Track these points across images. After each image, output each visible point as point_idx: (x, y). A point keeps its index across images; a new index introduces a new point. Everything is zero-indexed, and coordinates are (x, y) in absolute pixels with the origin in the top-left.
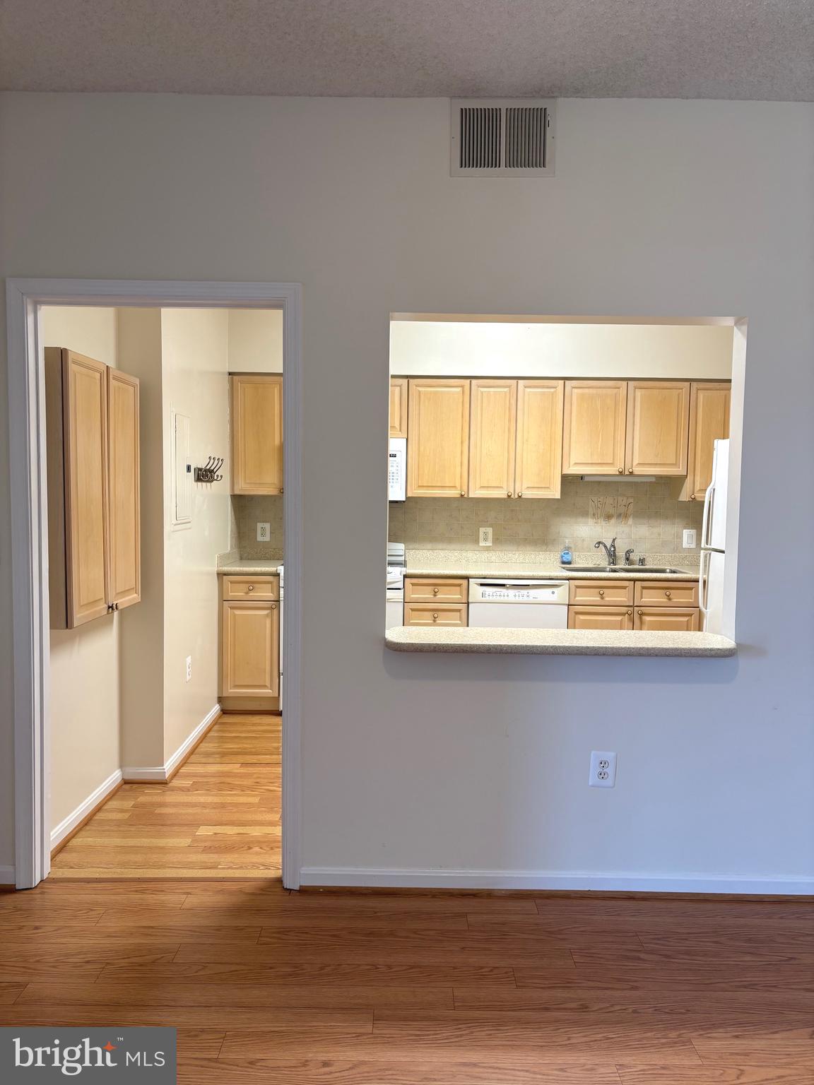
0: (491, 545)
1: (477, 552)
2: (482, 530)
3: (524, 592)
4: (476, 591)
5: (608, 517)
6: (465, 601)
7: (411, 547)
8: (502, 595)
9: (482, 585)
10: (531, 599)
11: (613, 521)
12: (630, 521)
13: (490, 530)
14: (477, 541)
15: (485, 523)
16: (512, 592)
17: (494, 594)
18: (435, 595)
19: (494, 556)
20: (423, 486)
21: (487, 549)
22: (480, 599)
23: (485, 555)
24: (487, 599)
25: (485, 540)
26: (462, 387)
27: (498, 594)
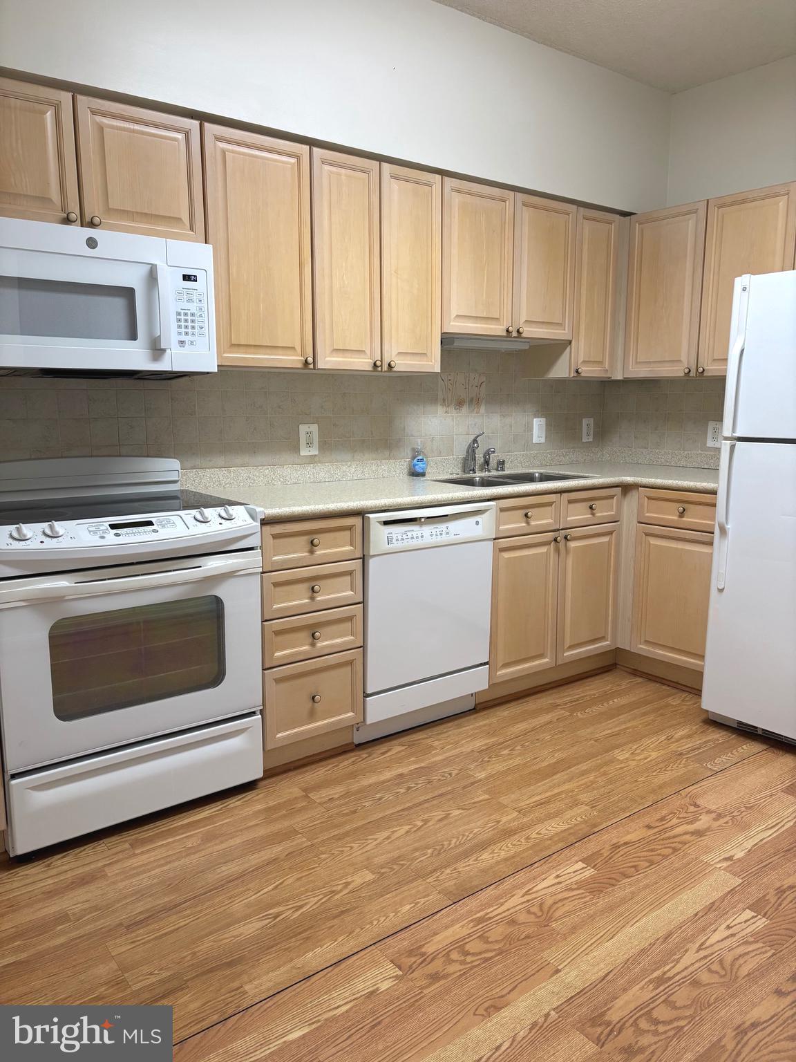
0: (316, 453)
1: (297, 467)
2: (303, 429)
3: (442, 527)
4: (380, 536)
5: (460, 404)
6: (359, 555)
7: (188, 464)
8: (415, 536)
9: (386, 523)
10: (451, 538)
11: (465, 409)
12: (483, 409)
13: (314, 428)
14: (296, 448)
15: (307, 418)
16: (427, 530)
17: (405, 536)
18: (312, 552)
19: (322, 471)
20: (239, 345)
21: (312, 460)
22: (385, 547)
23: (309, 472)
24: (396, 546)
25: (309, 445)
26: (297, 157)
27: (409, 534)
